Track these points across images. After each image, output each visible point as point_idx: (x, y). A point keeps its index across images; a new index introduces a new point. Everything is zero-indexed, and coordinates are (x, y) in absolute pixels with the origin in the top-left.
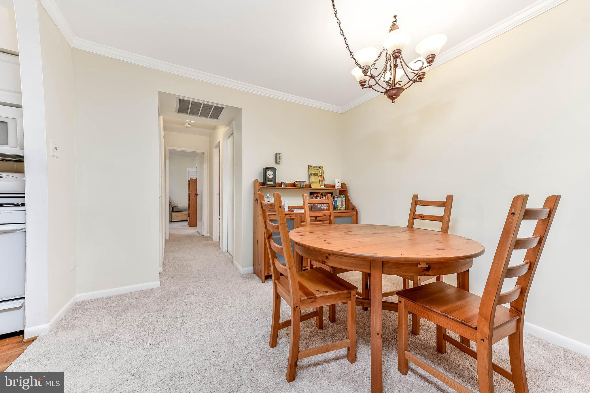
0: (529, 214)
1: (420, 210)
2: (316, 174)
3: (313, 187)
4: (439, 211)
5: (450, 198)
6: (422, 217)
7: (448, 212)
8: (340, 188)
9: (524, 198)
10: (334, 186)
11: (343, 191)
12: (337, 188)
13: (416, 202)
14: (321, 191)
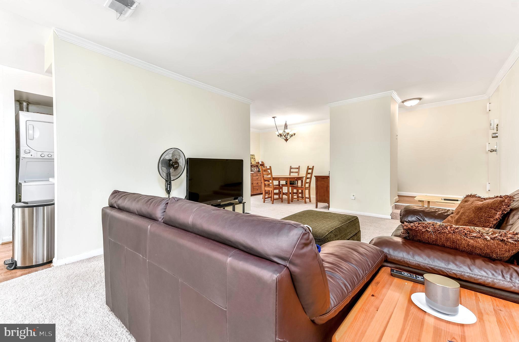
0: (310, 169)
1: (292, 170)
2: (253, 158)
3: (252, 163)
4: (297, 170)
5: (299, 166)
6: (293, 172)
7: (299, 171)
8: (261, 163)
9: (308, 167)
10: (259, 163)
11: (262, 165)
12: (260, 163)
13: (291, 168)
14: (254, 165)
